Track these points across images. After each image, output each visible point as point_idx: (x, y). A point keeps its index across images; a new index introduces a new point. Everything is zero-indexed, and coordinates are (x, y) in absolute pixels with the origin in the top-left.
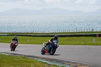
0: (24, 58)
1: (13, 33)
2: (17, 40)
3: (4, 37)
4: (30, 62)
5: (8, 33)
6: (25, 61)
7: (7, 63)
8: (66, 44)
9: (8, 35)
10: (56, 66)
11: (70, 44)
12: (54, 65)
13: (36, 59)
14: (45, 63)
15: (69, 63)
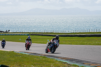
0: (43, 57)
1: (32, 33)
2: (30, 40)
3: (24, 36)
4: (50, 62)
5: (28, 33)
6: (45, 61)
7: (28, 62)
8: (86, 44)
9: (28, 35)
10: (76, 66)
11: (90, 44)
12: (74, 65)
13: (56, 59)
14: (65, 63)
15: (89, 63)
